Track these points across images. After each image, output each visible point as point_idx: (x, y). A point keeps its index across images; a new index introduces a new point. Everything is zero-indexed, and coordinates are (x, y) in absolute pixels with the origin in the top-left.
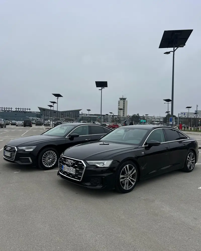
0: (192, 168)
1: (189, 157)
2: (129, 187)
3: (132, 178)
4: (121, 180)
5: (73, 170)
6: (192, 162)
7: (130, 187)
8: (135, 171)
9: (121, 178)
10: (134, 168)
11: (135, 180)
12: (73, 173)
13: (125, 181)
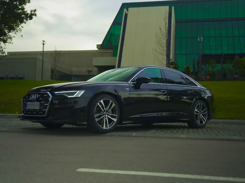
0: (204, 123)
1: (197, 111)
2: (110, 126)
3: (112, 113)
4: (97, 120)
5: (37, 105)
6: (203, 115)
7: (112, 125)
8: (114, 105)
9: (96, 118)
10: (111, 101)
11: (116, 115)
12: (37, 108)
13: (103, 119)
